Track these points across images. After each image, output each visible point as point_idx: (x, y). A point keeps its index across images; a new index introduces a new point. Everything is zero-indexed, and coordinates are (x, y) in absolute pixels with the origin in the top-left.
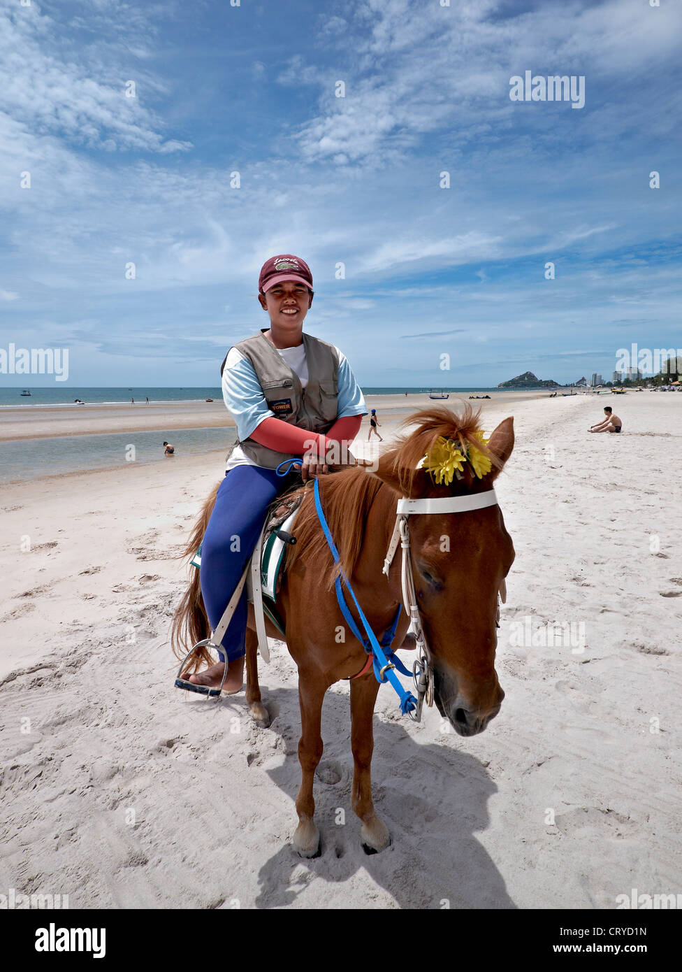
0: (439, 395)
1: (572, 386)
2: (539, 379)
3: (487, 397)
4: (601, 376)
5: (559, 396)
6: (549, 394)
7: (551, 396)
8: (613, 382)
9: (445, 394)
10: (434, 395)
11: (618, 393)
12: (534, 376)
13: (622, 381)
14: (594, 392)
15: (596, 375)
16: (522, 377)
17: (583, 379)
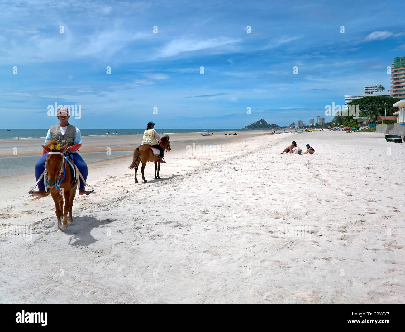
0: (207, 133)
1: (287, 127)
2: (268, 123)
3: (236, 134)
4: (303, 122)
5: (277, 133)
6: (271, 132)
7: (272, 134)
8: (310, 125)
9: (211, 133)
10: (203, 133)
11: (309, 132)
12: (265, 122)
13: (315, 125)
14: (296, 131)
15: (300, 121)
16: (258, 122)
17: (293, 124)
